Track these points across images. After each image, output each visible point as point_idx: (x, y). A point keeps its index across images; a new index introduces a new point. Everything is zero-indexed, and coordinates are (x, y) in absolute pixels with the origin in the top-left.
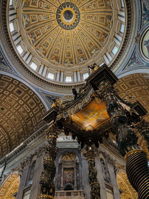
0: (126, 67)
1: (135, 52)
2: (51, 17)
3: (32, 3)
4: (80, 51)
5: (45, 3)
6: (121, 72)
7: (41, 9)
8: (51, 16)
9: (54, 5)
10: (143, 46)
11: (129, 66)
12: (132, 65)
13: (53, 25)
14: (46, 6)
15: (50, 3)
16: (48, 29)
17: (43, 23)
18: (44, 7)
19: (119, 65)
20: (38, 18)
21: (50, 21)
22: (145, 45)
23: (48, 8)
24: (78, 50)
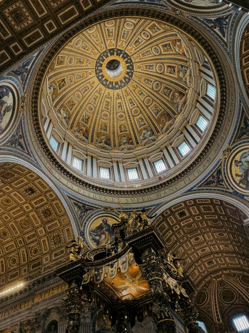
0: (72, 201)
1: (93, 209)
2: (123, 41)
3: (155, 26)
4: (62, 83)
5: (144, 41)
6: (66, 194)
7: (141, 33)
8: (124, 43)
9: (136, 53)
10: (100, 218)
11: (75, 204)
12: (76, 209)
13: (111, 40)
14: (140, 40)
15: (142, 49)
16: (108, 30)
17: (119, 27)
18: (140, 38)
19: (70, 185)
20: (130, 22)
21: (118, 37)
22: (103, 221)
23: (136, 42)
24: (63, 80)
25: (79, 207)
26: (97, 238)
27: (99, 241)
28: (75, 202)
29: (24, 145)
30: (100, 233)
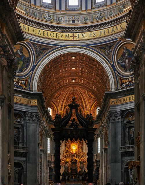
27: (125, 66)
30: (124, 59)
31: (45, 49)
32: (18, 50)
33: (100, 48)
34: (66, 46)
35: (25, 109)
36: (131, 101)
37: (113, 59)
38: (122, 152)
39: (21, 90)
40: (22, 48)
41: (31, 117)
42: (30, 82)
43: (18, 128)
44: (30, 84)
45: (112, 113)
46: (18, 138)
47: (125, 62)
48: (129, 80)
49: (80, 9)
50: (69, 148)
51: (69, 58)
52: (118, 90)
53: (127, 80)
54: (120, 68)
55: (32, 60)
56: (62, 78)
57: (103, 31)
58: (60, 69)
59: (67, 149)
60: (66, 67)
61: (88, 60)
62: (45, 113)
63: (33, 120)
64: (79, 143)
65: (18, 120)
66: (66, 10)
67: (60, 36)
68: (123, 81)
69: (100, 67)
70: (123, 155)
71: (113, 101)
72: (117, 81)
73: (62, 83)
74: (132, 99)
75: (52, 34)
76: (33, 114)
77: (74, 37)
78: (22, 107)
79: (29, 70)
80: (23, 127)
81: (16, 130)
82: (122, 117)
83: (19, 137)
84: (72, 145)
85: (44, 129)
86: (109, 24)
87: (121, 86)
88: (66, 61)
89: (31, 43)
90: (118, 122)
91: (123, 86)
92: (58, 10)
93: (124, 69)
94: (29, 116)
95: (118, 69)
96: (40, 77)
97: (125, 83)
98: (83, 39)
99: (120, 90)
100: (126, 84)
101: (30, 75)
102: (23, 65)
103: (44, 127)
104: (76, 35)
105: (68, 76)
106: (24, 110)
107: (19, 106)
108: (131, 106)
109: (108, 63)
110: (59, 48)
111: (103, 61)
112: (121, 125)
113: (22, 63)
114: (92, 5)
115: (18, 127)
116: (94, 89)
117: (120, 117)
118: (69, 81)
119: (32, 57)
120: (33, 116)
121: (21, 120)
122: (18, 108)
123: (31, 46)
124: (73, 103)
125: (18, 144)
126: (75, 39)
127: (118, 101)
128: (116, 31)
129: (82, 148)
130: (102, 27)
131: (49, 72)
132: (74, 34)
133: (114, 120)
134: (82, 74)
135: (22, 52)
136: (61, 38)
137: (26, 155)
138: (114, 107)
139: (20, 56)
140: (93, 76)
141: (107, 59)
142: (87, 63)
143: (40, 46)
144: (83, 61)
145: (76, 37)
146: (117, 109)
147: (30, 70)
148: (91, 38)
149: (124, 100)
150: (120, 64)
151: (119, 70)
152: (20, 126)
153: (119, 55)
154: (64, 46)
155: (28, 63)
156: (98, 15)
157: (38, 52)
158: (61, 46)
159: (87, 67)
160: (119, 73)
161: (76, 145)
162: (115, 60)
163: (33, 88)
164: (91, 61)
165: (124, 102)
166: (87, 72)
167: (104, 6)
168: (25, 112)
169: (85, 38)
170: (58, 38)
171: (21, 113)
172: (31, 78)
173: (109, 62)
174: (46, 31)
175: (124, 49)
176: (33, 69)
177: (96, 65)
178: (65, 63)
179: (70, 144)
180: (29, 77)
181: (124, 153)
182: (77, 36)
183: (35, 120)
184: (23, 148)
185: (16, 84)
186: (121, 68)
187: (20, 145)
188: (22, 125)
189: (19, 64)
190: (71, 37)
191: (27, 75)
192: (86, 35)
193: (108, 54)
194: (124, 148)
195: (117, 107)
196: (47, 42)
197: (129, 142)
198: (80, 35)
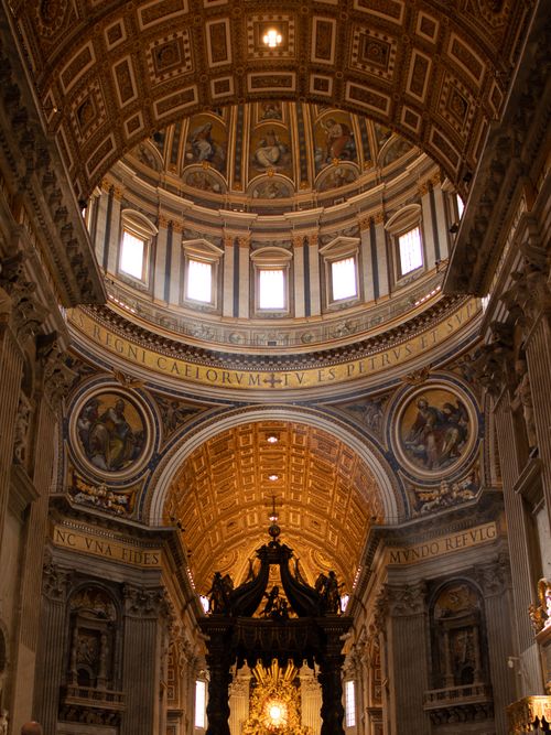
25: (363, 409)
26: (422, 447)
27: (425, 453)
28: (348, 405)
29: (192, 406)
30: (422, 436)
31: (191, 412)
32: (111, 410)
33: (350, 408)
34: (252, 404)
35: (121, 576)
36: (451, 550)
37: (388, 439)
38: (434, 711)
39: (110, 517)
40: (123, 404)
41: (142, 603)
42: (143, 500)
43: (97, 634)
44: (142, 506)
45: (393, 590)
46: (96, 665)
47: (426, 444)
48: (442, 491)
49: (292, 315)
50: (260, 714)
51: (260, 441)
52: (412, 519)
53: (436, 492)
54: (409, 459)
55: (152, 440)
56: (240, 508)
57: (356, 364)
58: (233, 479)
59: (255, 716)
60: (253, 473)
61: (315, 444)
62: (188, 602)
63: (147, 612)
64: (289, 698)
65: (99, 609)
66: (250, 318)
67: (233, 378)
68: (423, 497)
69: (352, 462)
70: (437, 721)
71: (395, 554)
72: (404, 497)
73: (240, 523)
74: (454, 544)
75: (212, 375)
76: (146, 592)
77: (273, 381)
78: (114, 568)
79: (139, 467)
80: (114, 632)
81: (92, 639)
82: (426, 600)
83: (99, 662)
84: (269, 706)
85: (184, 650)
86: (373, 345)
87: (418, 508)
88: (251, 451)
89: (148, 394)
90: (416, 617)
91: (423, 511)
92: (227, 318)
93: (425, 463)
94: (135, 598)
95: (404, 463)
96: (171, 487)
97: (430, 500)
98: (301, 385)
99: (417, 521)
100: (433, 503)
101: (143, 480)
102: (122, 451)
103: (186, 645)
104: (280, 376)
105: (257, 504)
106: (118, 578)
107: (103, 565)
108: (453, 566)
109: (376, 448)
110: (231, 408)
111: (361, 443)
112: (425, 625)
113: (121, 446)
114: (323, 306)
115: (99, 631)
116: (333, 539)
117: (421, 602)
118: (259, 519)
119: (152, 432)
120: (148, 597)
121: (106, 609)
122: (100, 571)
123: (147, 400)
124: (271, 544)
125: (95, 686)
126: (277, 386)
127: (410, 555)
128: (394, 362)
129: (299, 713)
130: (354, 353)
131: (202, 481)
132: (273, 376)
133: (401, 610)
134: (297, 494)
135: (121, 417)
136: (236, 384)
137: (119, 720)
138: (399, 573)
139: (116, 426)
140: (328, 498)
141: (372, 440)
142: (312, 455)
143: (176, 403)
144: (302, 449)
145: (280, 381)
146: (408, 578)
147: (144, 466)
148: (321, 383)
149: (430, 550)
150: (410, 449)
151: (407, 466)
152: (103, 628)
153: (405, 424)
154: (245, 404)
155: (138, 449)
156: (340, 327)
157: (168, 419)
158: (237, 404)
159: (312, 470)
160: (409, 475)
161: (281, 706)
162: (394, 440)
163: (152, 516)
164: (322, 448)
165: (431, 555)
166: (311, 489)
167: (357, 305)
168: (121, 586)
169: (306, 385)
170: (227, 384)
171: (110, 588)
172: (145, 489)
173: (379, 447)
174: (194, 367)
175: (419, 407)
176: (152, 465)
177: (338, 458)
178: (247, 458)
179: (264, 704)
180: (138, 487)
181: (439, 714)
182: (283, 378)
183: (152, 610)
184: (110, 697)
185: (99, 503)
186: (415, 459)
187: (102, 688)
188: (109, 624)
189: (111, 448)
190: (265, 381)
191: (134, 479)
192: (310, 376)
193: (375, 424)
194: (441, 696)
195: (409, 572)
196: (197, 393)
197: (455, 678)
198: (290, 378)
